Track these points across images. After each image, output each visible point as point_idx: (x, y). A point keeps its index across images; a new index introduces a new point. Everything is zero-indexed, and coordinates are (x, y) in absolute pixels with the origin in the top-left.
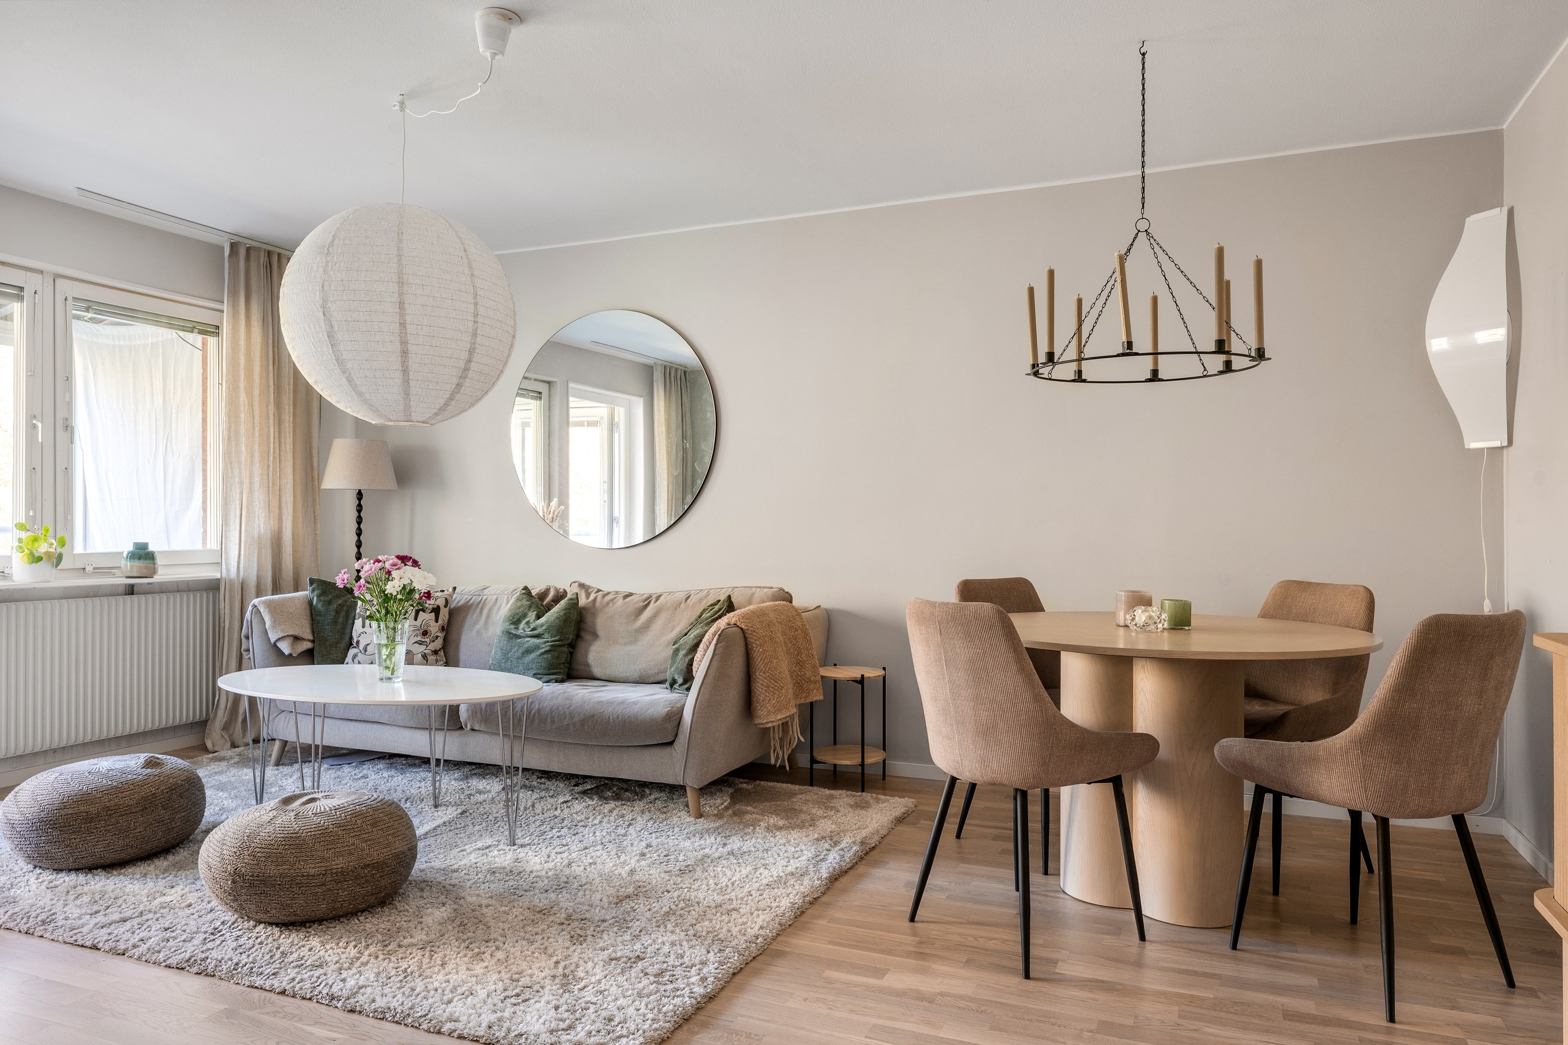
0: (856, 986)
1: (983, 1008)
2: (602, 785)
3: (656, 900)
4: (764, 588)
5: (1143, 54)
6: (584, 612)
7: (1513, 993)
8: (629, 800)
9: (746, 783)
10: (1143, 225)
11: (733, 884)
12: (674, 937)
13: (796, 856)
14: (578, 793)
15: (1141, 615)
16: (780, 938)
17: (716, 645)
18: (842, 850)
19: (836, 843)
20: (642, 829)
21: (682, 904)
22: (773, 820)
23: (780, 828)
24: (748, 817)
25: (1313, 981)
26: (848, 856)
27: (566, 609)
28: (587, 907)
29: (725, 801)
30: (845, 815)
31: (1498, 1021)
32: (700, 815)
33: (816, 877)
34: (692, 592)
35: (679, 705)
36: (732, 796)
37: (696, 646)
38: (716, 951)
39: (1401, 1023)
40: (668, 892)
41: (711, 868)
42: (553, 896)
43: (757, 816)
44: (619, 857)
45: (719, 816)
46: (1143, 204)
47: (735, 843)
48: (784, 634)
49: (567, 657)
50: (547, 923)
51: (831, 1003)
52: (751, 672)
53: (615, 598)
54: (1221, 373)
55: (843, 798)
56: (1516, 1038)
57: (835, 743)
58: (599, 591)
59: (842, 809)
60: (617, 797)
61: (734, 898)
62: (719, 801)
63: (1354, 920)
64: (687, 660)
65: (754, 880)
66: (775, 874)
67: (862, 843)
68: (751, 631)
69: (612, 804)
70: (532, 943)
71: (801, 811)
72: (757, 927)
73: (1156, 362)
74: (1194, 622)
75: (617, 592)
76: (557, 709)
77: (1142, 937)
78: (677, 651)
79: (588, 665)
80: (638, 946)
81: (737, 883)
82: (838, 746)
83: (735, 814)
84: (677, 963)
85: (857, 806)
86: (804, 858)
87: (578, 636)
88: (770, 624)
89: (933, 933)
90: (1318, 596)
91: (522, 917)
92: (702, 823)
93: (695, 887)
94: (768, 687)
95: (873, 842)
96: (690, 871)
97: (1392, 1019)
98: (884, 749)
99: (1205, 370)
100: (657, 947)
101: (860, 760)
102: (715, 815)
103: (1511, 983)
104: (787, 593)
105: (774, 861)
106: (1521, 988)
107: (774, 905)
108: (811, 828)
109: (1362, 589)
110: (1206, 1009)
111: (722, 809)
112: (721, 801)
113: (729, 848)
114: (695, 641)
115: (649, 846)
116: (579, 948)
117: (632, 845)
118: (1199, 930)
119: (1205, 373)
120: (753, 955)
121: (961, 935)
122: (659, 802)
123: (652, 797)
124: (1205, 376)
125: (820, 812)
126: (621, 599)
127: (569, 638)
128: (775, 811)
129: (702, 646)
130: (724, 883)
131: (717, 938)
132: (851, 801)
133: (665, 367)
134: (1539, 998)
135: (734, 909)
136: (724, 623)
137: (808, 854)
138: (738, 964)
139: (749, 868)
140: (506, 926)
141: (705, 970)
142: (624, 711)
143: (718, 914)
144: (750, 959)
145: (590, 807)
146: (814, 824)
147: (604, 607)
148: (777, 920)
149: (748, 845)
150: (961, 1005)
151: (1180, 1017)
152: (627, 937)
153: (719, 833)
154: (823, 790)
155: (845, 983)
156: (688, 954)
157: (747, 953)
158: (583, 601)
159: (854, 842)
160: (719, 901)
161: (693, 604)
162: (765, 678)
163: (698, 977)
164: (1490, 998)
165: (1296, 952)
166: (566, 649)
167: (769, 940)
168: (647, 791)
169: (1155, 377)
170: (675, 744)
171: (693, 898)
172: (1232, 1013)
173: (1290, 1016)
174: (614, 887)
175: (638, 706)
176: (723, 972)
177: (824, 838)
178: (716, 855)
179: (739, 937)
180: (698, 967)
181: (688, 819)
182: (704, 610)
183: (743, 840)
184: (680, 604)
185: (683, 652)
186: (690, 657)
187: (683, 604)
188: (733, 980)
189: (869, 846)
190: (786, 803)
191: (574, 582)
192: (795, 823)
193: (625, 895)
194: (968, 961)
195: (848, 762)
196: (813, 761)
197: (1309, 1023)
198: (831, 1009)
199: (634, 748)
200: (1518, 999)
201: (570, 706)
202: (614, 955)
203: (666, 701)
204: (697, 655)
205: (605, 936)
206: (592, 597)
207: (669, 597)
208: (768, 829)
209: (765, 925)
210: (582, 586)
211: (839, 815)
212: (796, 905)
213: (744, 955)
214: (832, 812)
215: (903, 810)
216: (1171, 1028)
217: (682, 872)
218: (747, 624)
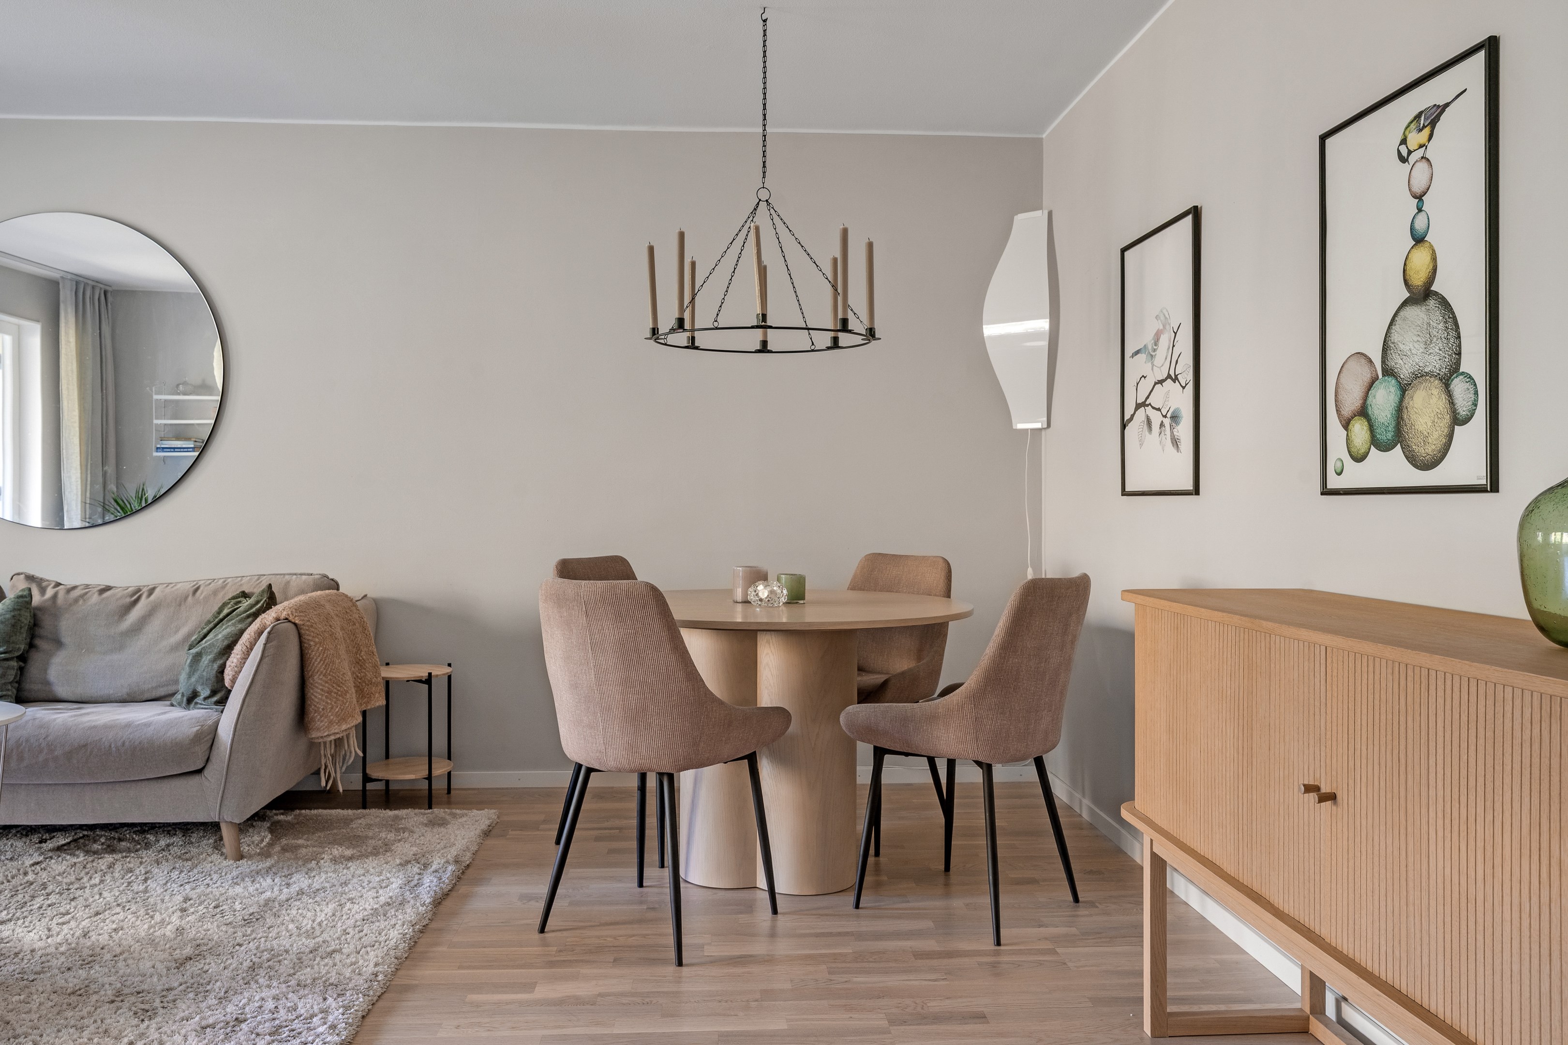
0: (507, 1004)
1: (647, 1000)
2: (81, 838)
3: (230, 956)
4: (301, 574)
5: (765, 21)
6: (39, 613)
7: (1079, 907)
8: (129, 850)
9: (282, 814)
10: (764, 195)
11: (320, 924)
12: (274, 992)
13: (384, 885)
14: (50, 850)
15: (763, 591)
16: (400, 973)
17: (265, 644)
18: (436, 871)
19: (426, 866)
20: (167, 882)
21: (266, 955)
22: (337, 851)
23: (350, 859)
24: (304, 851)
25: (930, 924)
26: (446, 876)
27: (14, 610)
28: (140, 978)
29: (265, 837)
30: (423, 836)
31: (1073, 930)
32: (240, 856)
33: (418, 904)
34: (201, 583)
35: (210, 722)
36: (271, 830)
37: (228, 649)
38: (335, 996)
39: (1005, 945)
40: (240, 945)
41: (284, 912)
42: (82, 973)
43: (315, 849)
44: (152, 917)
45: (265, 854)
46: (764, 173)
47: (301, 881)
48: (342, 629)
49: (16, 676)
50: (92, 1004)
51: (487, 1025)
52: (306, 676)
53: (86, 593)
54: (829, 348)
55: (411, 816)
56: (1088, 941)
57: (387, 757)
58: (58, 584)
59: (415, 829)
60: (111, 849)
61: (329, 939)
62: (256, 838)
63: (947, 868)
64: (216, 666)
65: (344, 917)
66: (368, 907)
67: (457, 862)
68: (308, 626)
69: (109, 858)
70: (82, 1029)
71: (367, 837)
72: (372, 965)
73: (765, 335)
74: (808, 596)
75: (88, 585)
76: (27, 741)
77: (775, 911)
78: (198, 657)
79: (48, 683)
80: (230, 1008)
81: (325, 923)
82: (391, 760)
83: (284, 850)
84: (290, 1017)
85: (432, 824)
86: (394, 886)
87: (31, 646)
88: (328, 618)
89: (568, 940)
90: (902, 568)
91: (50, 1004)
92: (245, 865)
93: (273, 934)
94: (329, 692)
95: (467, 859)
96: (257, 920)
97: (998, 943)
98: (449, 758)
99: (813, 344)
100: (257, 1005)
101: (427, 773)
102: (259, 854)
103: (1076, 899)
104: (332, 580)
105: (359, 894)
106: (1084, 902)
107: (382, 939)
108: (388, 854)
109: (941, 561)
110: (849, 962)
111: (265, 846)
112: (261, 837)
113: (295, 888)
114: (226, 643)
115: (187, 899)
116: (154, 1024)
117: (163, 901)
118: (821, 897)
119: (813, 347)
120: (378, 994)
121: (598, 937)
122: (175, 850)
123: (163, 843)
124: (813, 351)
125: (391, 836)
126: (96, 595)
127: (19, 649)
128: (335, 840)
129: (238, 649)
130: (309, 926)
131: (328, 983)
132: (424, 820)
133: (77, 283)
134: (1097, 907)
135: (334, 951)
136: (271, 618)
137: (396, 883)
138: (366, 1006)
139: (332, 906)
140: (35, 1016)
141: (331, 1018)
142: (131, 736)
143: (318, 959)
144: (375, 998)
145: (78, 865)
146: (390, 848)
147: (71, 605)
148: (392, 953)
149: (318, 882)
150: (624, 1001)
151: (829, 973)
152: (212, 1001)
153: (275, 874)
154: (384, 811)
155: (495, 1003)
156: (300, 1005)
157: (371, 993)
158: (37, 599)
159: (447, 862)
160: (312, 945)
161: (205, 598)
162: (326, 682)
163: (325, 1026)
164: (1064, 914)
165: (908, 902)
166: (14, 664)
167: (389, 976)
168: (151, 838)
169: (764, 348)
170: (206, 772)
171: (276, 947)
172: (871, 962)
173: (920, 955)
174: (164, 950)
175: (152, 728)
176: (352, 1016)
177: (408, 862)
178: (283, 897)
179: (357, 977)
180: (320, 1016)
181: (225, 863)
182: (224, 605)
183: (309, 878)
184: (186, 598)
185: (209, 657)
186: (220, 662)
187: (190, 598)
188: (364, 1024)
189: (464, 864)
190: (344, 831)
191: (18, 574)
192: (366, 850)
193: (184, 957)
194: (615, 960)
195: (412, 777)
196: (367, 779)
197: (936, 958)
198: (489, 1030)
199: (146, 782)
200: (1082, 911)
201: (47, 736)
202: (204, 1023)
203: (191, 719)
204: (230, 659)
205: (179, 1003)
206: (50, 593)
207: (168, 590)
208: (334, 860)
209: (380, 960)
210: (30, 578)
211: (416, 836)
212: (407, 936)
213: (368, 995)
214: (406, 834)
215: (487, 822)
216: (824, 984)
217: (247, 922)
218: (302, 618)
